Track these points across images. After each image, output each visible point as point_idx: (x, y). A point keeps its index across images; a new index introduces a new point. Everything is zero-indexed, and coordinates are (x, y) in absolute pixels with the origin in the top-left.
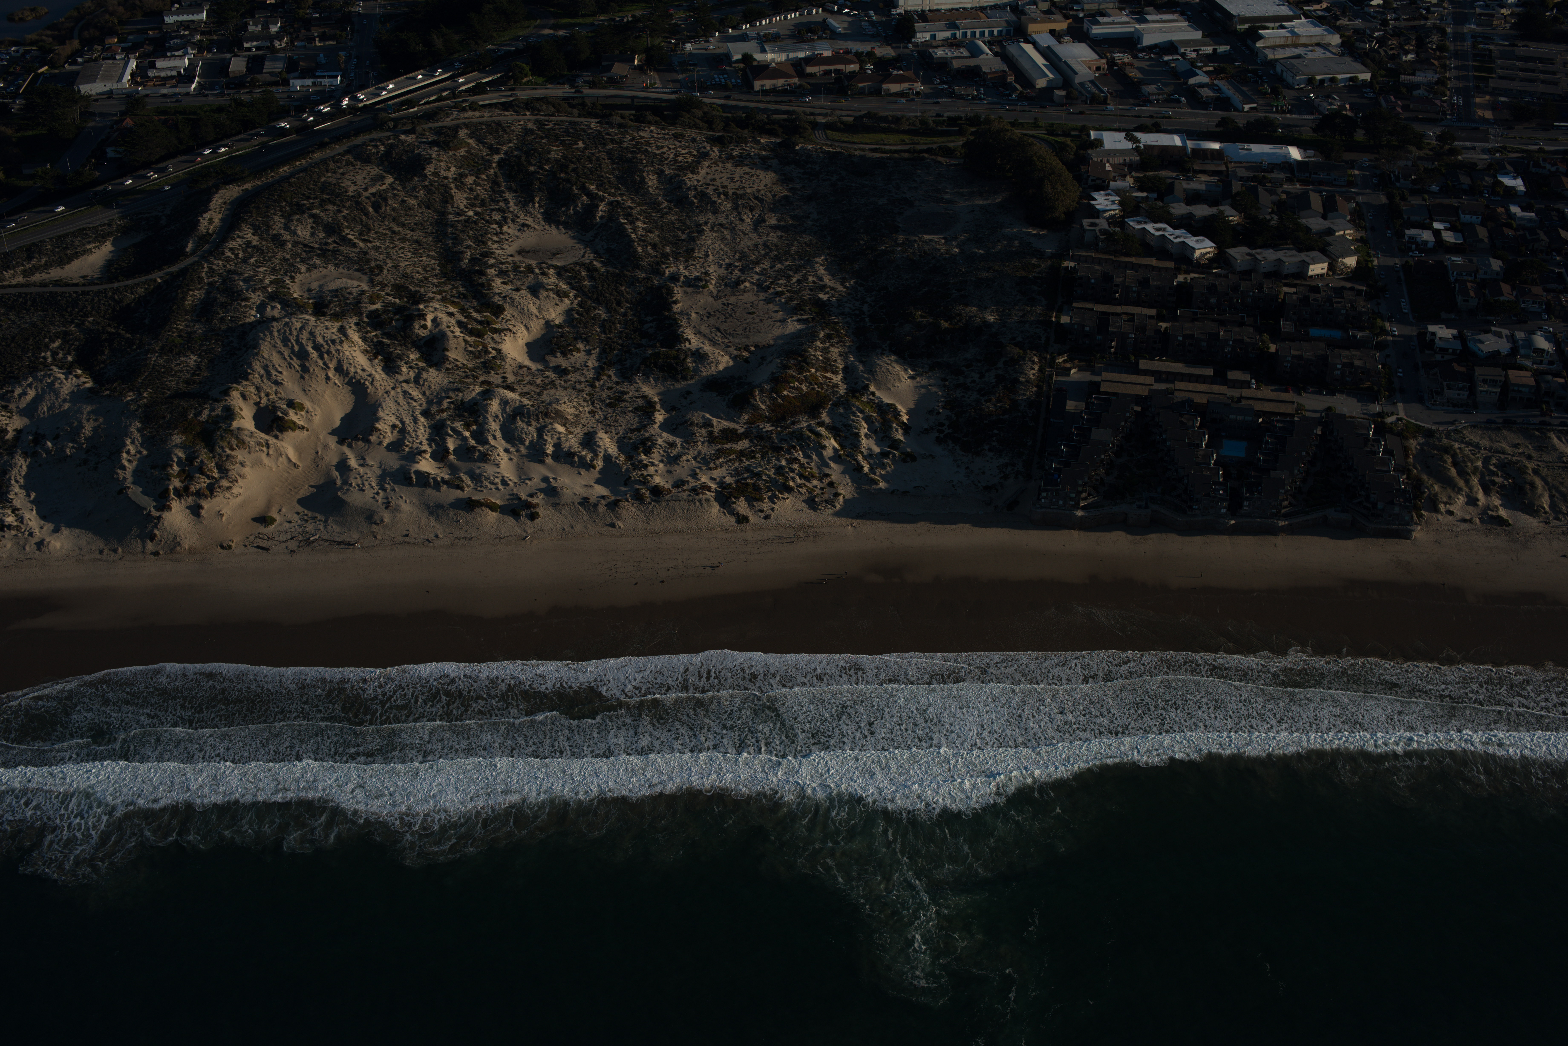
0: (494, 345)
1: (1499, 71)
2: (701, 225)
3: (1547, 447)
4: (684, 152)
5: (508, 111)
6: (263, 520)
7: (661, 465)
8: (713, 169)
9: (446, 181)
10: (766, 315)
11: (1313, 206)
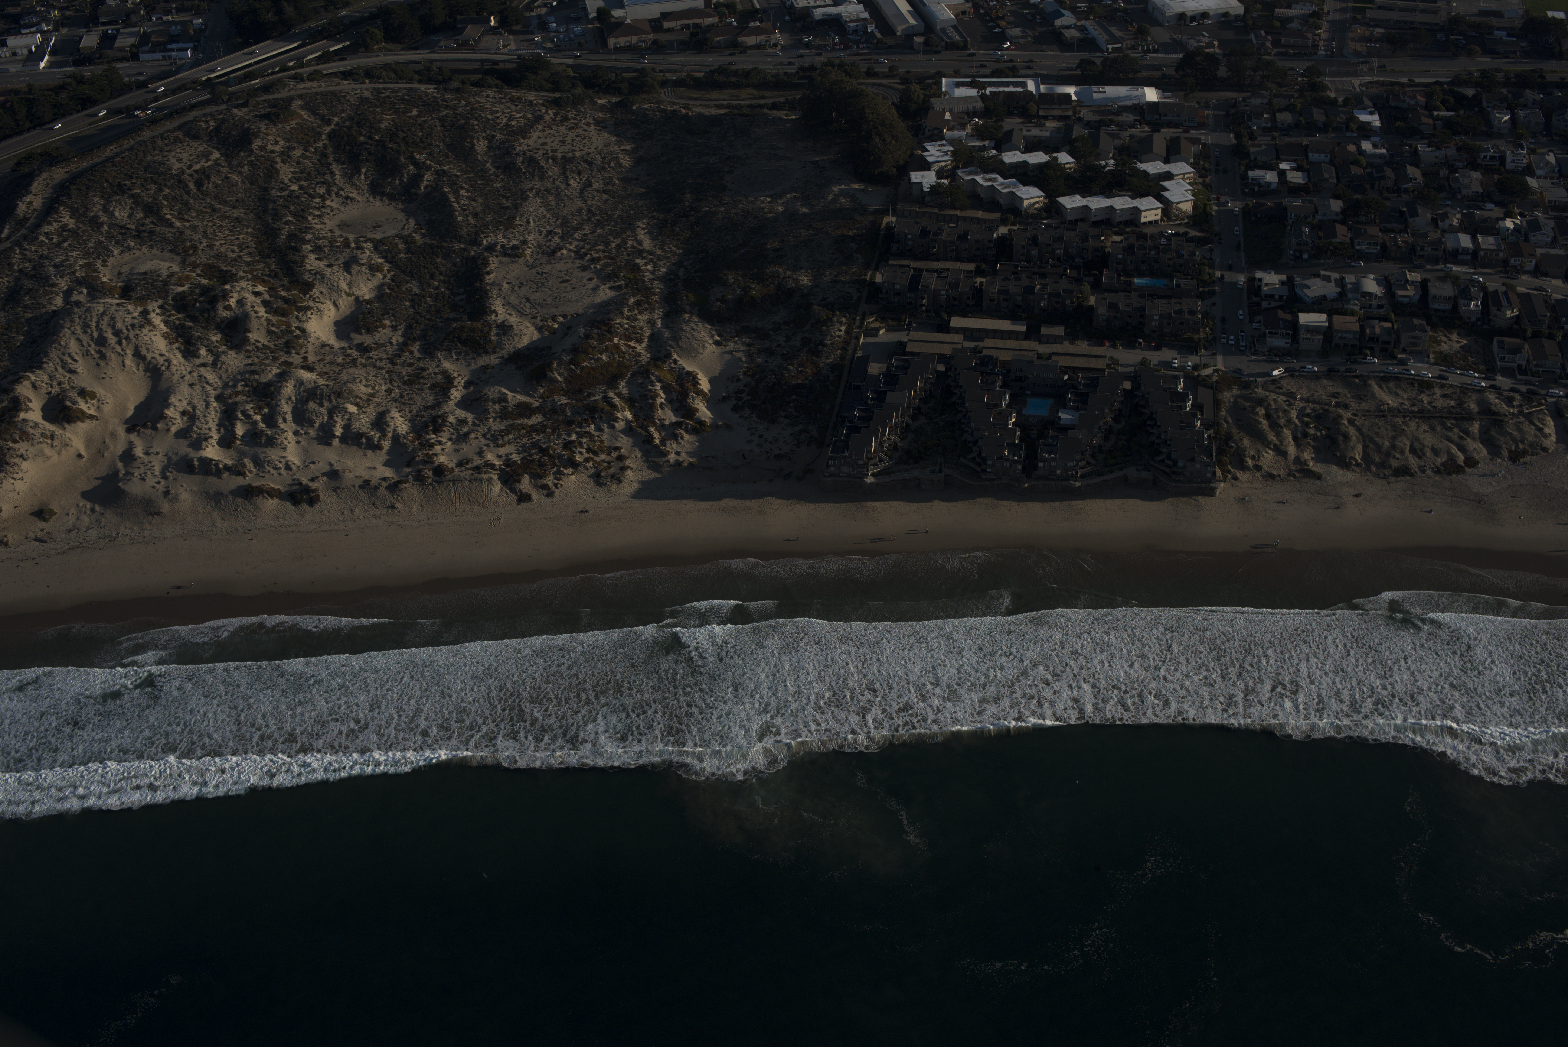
0: (298, 324)
2: (526, 191)
3: (1365, 396)
4: (519, 116)
5: (346, 80)
7: (449, 444)
8: (547, 132)
9: (273, 155)
10: (580, 283)
11: (1155, 150)
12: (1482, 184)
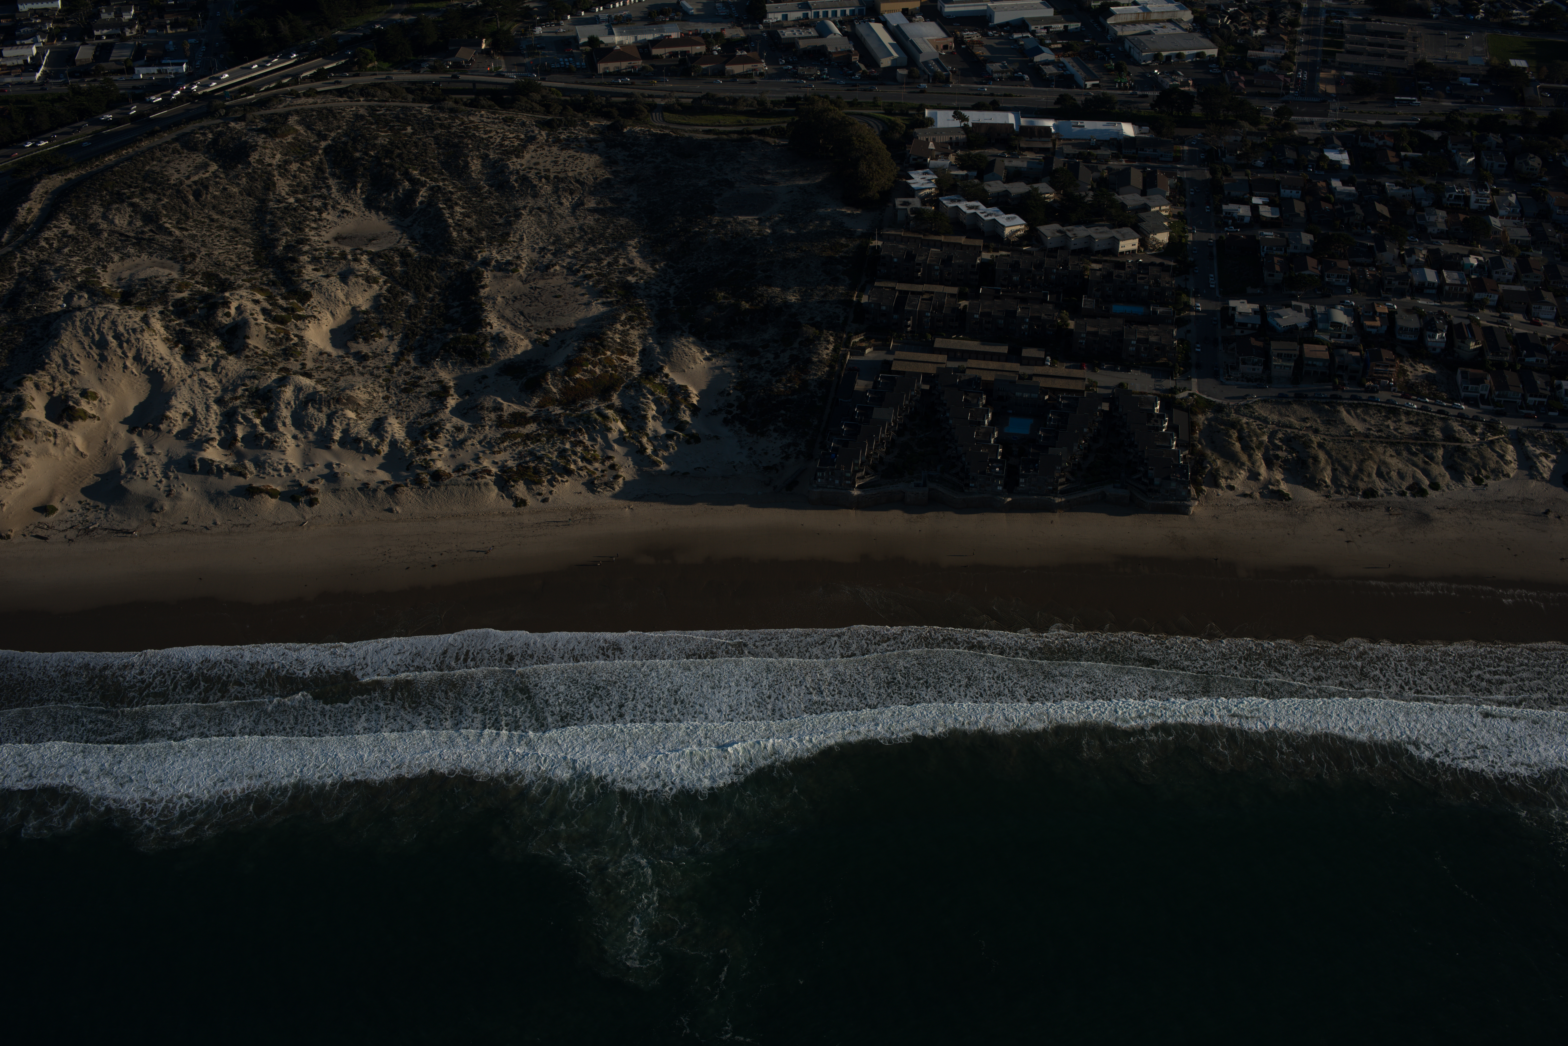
0: (296, 332)
1: (1347, 46)
2: (519, 209)
3: (1335, 421)
4: (511, 136)
5: (342, 97)
6: (45, 509)
7: (446, 450)
8: (540, 152)
9: (270, 168)
10: (572, 299)
11: (1133, 182)
12: (1446, 222)
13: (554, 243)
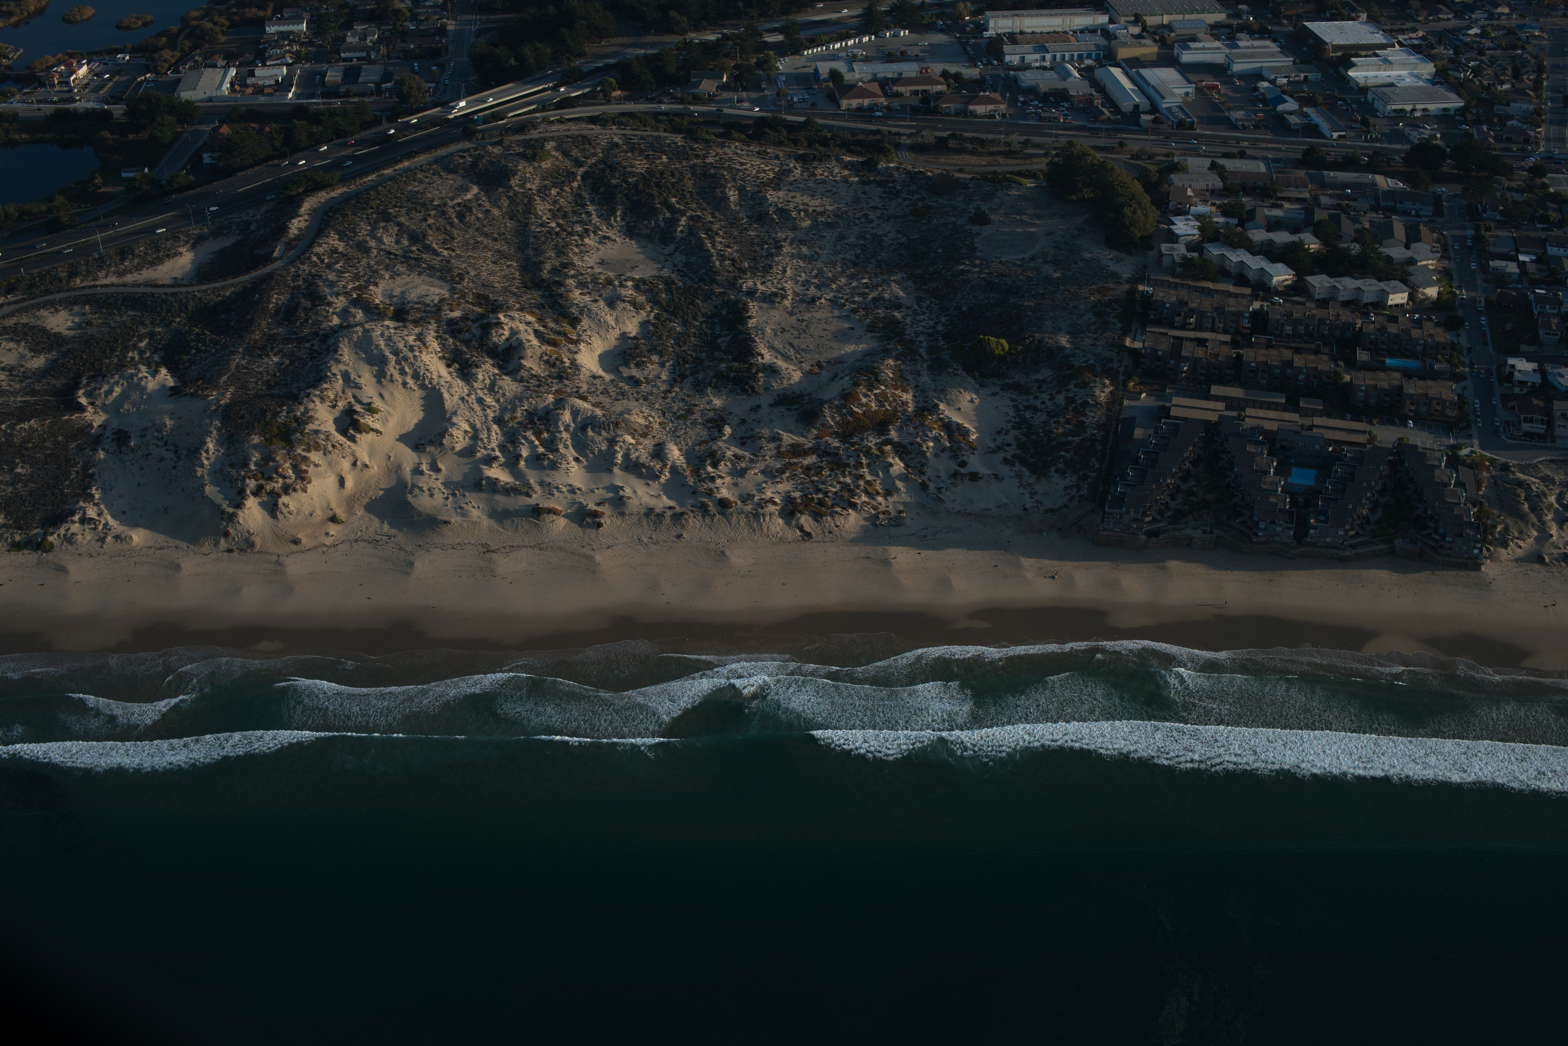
0: (569, 355)
2: (779, 242)
4: (766, 168)
5: (595, 125)
6: (335, 520)
7: (728, 478)
8: (796, 186)
9: (531, 193)
11: (1396, 235)
13: (816, 277)
